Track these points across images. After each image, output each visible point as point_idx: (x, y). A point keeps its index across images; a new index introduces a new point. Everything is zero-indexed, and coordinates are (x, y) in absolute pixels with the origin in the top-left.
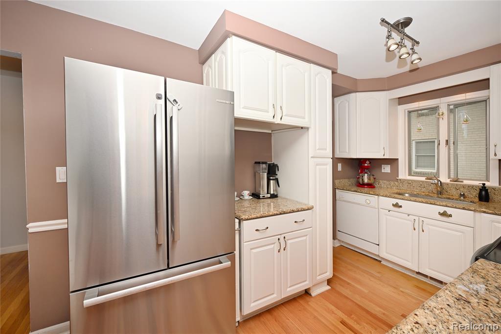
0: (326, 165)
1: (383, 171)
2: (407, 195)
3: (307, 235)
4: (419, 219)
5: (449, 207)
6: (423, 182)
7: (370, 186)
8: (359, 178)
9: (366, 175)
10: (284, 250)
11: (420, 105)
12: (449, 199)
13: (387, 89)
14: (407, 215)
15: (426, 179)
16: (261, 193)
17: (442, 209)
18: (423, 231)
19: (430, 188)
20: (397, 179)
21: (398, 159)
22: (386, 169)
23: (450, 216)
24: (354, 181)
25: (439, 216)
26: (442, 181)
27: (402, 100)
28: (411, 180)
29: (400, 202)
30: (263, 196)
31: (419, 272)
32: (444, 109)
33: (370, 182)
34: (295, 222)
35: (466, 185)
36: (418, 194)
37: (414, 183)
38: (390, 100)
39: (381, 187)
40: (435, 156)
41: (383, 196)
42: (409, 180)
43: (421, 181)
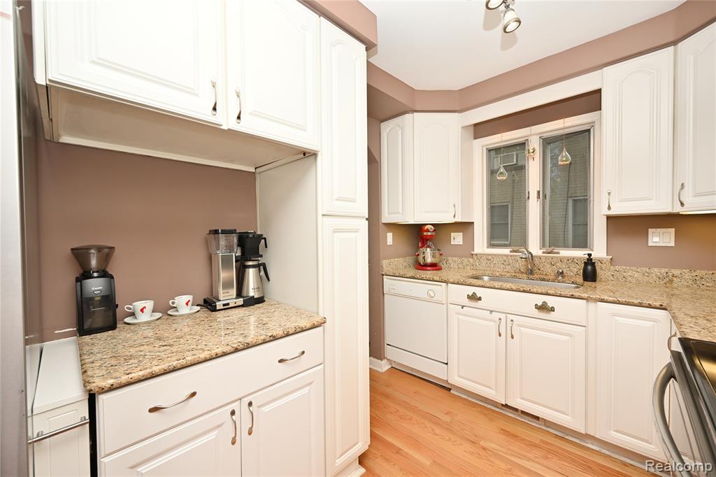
0: (356, 231)
1: (452, 243)
2: (486, 278)
3: (311, 383)
4: (506, 317)
5: (550, 295)
6: (507, 256)
7: (434, 266)
8: (418, 255)
9: (428, 249)
10: (250, 433)
11: (504, 139)
12: (543, 280)
13: (458, 109)
14: (489, 312)
15: (511, 252)
16: (221, 298)
17: (540, 299)
18: (512, 337)
19: (517, 265)
20: (472, 254)
21: (473, 223)
22: (457, 238)
23: (552, 309)
24: (410, 260)
25: (537, 310)
26: (534, 254)
27: (480, 130)
28: (491, 255)
29: (479, 292)
30: (224, 305)
31: (506, 404)
32: (535, 144)
33: (434, 261)
34: (281, 361)
35: (564, 258)
36: (502, 275)
37: (495, 259)
38: (463, 127)
39: (449, 268)
40: (508, 224)
41: (453, 283)
42: (488, 255)
43: (505, 255)
